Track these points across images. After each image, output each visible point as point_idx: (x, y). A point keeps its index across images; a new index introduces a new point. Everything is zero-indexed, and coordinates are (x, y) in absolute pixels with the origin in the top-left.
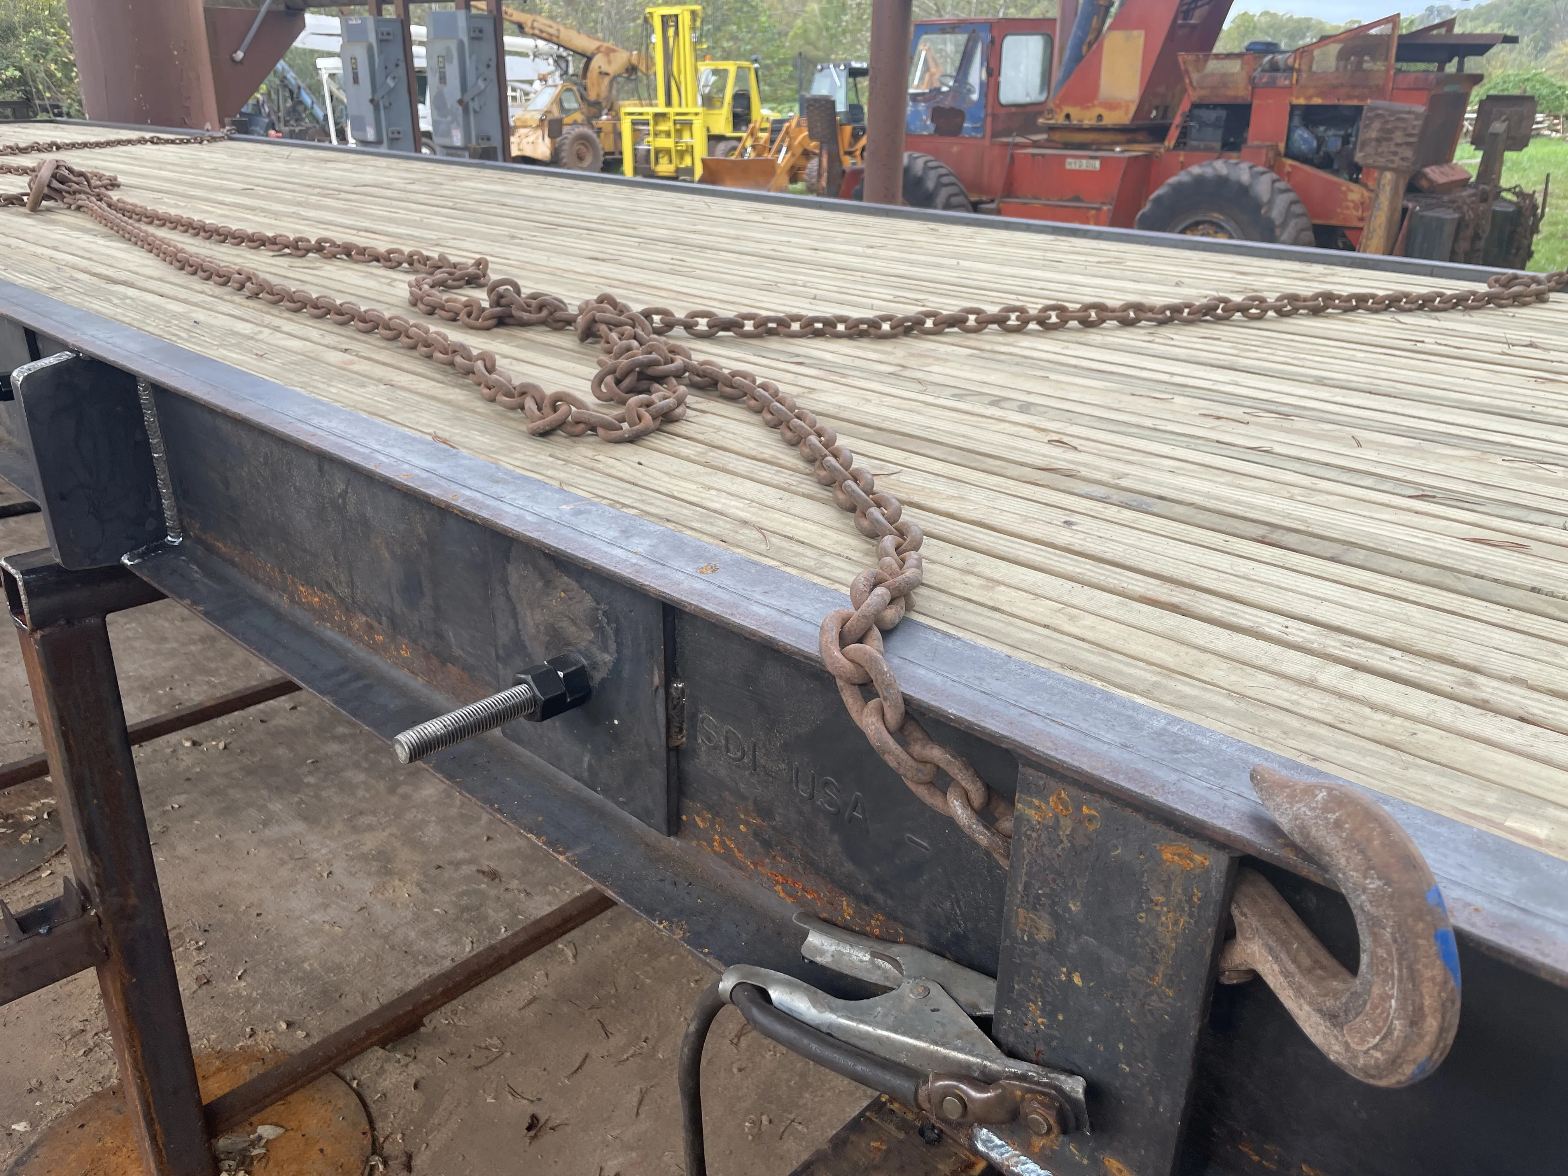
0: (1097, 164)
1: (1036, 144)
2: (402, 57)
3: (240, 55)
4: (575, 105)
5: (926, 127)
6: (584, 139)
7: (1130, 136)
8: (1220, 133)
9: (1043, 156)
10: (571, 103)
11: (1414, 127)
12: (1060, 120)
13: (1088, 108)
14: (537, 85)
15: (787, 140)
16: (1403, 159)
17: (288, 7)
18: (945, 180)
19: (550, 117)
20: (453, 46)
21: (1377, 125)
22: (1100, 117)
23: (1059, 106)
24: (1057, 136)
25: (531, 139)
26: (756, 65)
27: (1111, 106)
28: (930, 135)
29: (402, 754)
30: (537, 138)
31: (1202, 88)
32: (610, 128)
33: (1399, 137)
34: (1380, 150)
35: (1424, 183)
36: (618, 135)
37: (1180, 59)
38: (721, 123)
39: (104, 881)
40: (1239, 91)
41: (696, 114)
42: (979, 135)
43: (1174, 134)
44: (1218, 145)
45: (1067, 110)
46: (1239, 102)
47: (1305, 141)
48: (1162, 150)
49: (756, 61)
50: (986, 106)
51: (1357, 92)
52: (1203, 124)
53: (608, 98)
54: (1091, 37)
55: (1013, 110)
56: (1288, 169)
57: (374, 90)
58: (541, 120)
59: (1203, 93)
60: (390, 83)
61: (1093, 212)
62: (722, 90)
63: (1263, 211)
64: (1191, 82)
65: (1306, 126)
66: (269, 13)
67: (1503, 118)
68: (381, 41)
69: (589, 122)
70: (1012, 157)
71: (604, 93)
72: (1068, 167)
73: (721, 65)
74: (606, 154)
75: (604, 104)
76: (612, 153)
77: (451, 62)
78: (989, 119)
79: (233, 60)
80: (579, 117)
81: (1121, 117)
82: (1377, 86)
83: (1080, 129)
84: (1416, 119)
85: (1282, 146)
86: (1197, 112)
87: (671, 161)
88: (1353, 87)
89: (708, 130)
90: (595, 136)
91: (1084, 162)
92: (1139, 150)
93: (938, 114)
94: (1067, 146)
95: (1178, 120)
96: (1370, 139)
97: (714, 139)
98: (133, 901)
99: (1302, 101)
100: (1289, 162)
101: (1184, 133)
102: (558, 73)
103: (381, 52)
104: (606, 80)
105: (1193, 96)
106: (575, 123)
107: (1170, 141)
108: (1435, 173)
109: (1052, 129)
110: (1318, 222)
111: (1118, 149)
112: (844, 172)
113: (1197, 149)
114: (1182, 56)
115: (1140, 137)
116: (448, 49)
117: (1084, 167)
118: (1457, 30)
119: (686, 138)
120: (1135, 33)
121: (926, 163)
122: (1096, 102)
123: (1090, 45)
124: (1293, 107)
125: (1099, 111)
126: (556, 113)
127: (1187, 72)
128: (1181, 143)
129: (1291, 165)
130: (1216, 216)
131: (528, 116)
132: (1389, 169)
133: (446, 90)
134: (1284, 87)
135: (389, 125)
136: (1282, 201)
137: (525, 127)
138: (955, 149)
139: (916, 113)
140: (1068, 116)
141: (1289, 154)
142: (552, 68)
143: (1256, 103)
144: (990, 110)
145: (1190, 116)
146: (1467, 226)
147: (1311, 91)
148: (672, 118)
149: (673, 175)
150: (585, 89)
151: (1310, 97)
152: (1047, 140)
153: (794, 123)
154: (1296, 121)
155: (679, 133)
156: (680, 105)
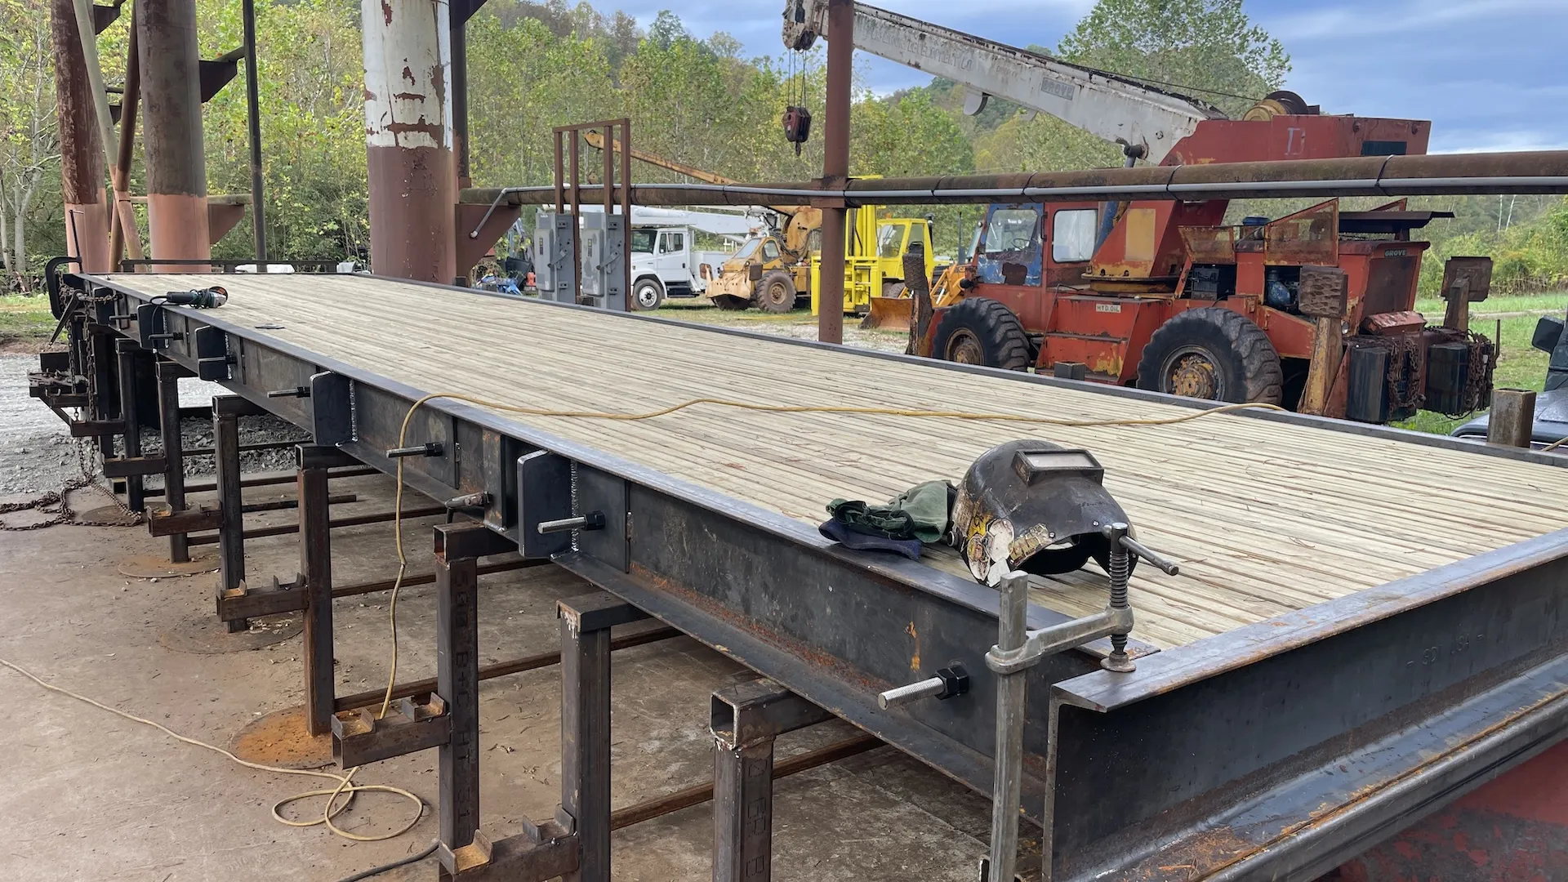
0: (1119, 307)
1: (1080, 293)
2: (572, 238)
3: (475, 234)
4: (775, 254)
5: (999, 279)
6: (780, 282)
7: (1150, 287)
8: (1215, 287)
9: (1079, 301)
10: (772, 252)
11: (1337, 284)
12: (1097, 274)
13: (1118, 265)
14: (748, 237)
15: (946, 284)
16: (1332, 308)
17: (510, 203)
18: (1004, 318)
19: (752, 263)
20: (597, 233)
21: (1310, 282)
22: (1126, 273)
23: (1096, 264)
24: (1096, 287)
25: (735, 281)
26: (930, 222)
27: (1135, 265)
28: (1001, 284)
29: (388, 455)
30: (741, 280)
31: (1199, 252)
32: (804, 272)
33: (1327, 292)
34: (1315, 301)
35: (1372, 326)
36: (809, 277)
37: (1180, 231)
38: (896, 269)
39: (311, 572)
40: (1227, 255)
41: (874, 262)
42: (1038, 285)
43: (1181, 286)
44: (1215, 295)
45: (1102, 267)
46: (1227, 263)
47: (1281, 293)
48: (1173, 298)
49: (930, 218)
50: (1042, 263)
51: (1312, 257)
52: (1202, 280)
53: (804, 248)
54: (1119, 213)
55: (1067, 265)
56: (1267, 314)
57: (551, 259)
58: (746, 266)
59: (1201, 256)
60: (563, 254)
61: (1115, 345)
62: (899, 242)
63: (1233, 346)
64: (1190, 248)
65: (1282, 282)
66: (497, 207)
67: (1466, 275)
68: (559, 229)
69: (787, 266)
70: (1056, 301)
71: (801, 244)
72: (1098, 310)
73: (899, 222)
74: (798, 293)
75: (800, 253)
76: (804, 293)
77: (595, 243)
78: (1045, 273)
79: (471, 237)
80: (778, 263)
81: (1143, 273)
82: (1327, 252)
83: (1110, 282)
84: (1338, 279)
85: (1261, 297)
86: (1197, 270)
87: (851, 300)
88: (1310, 253)
89: (884, 274)
90: (790, 279)
91: (1109, 306)
92: (1156, 297)
93: (1007, 268)
94: (1102, 294)
95: (1183, 276)
96: (1307, 294)
97: (888, 281)
98: (321, 586)
99: (1273, 263)
100: (1267, 309)
101: (1188, 284)
102: (767, 228)
103: (558, 235)
104: (805, 233)
105: (1192, 258)
106: (774, 268)
107: (1179, 292)
108: (1386, 321)
109: (1093, 281)
110: (1284, 355)
111: (1137, 297)
112: (933, 311)
113: (1199, 298)
114: (1181, 229)
115: (1160, 288)
116: (594, 236)
117: (1109, 311)
118: (1408, 209)
119: (865, 278)
120: (1149, 211)
121: (990, 306)
122: (1123, 261)
123: (1118, 218)
124: (1268, 269)
125: (1126, 268)
126: (759, 260)
127: (1187, 240)
128: (1186, 295)
129: (1269, 312)
130: (1200, 350)
131: (735, 262)
132: (1326, 316)
133: (591, 260)
134: (1260, 252)
135: (559, 280)
136: (1249, 339)
137: (732, 271)
138: (1020, 295)
139: (991, 268)
140: (1103, 271)
141: (1267, 302)
142: (762, 223)
143: (1239, 263)
144: (1045, 267)
145: (1191, 273)
146: (1396, 361)
147: (1279, 255)
148: (854, 264)
149: (852, 311)
150: (785, 241)
151: (1279, 260)
152: (1090, 290)
153: (952, 269)
154: (1273, 278)
155: (859, 276)
156: (861, 255)
